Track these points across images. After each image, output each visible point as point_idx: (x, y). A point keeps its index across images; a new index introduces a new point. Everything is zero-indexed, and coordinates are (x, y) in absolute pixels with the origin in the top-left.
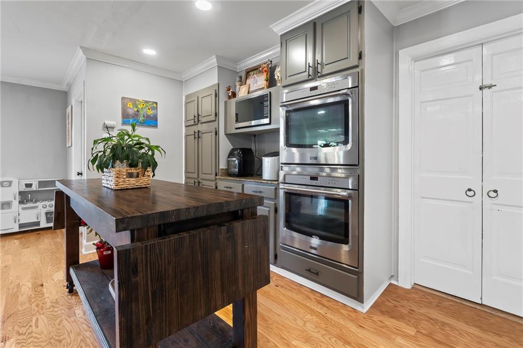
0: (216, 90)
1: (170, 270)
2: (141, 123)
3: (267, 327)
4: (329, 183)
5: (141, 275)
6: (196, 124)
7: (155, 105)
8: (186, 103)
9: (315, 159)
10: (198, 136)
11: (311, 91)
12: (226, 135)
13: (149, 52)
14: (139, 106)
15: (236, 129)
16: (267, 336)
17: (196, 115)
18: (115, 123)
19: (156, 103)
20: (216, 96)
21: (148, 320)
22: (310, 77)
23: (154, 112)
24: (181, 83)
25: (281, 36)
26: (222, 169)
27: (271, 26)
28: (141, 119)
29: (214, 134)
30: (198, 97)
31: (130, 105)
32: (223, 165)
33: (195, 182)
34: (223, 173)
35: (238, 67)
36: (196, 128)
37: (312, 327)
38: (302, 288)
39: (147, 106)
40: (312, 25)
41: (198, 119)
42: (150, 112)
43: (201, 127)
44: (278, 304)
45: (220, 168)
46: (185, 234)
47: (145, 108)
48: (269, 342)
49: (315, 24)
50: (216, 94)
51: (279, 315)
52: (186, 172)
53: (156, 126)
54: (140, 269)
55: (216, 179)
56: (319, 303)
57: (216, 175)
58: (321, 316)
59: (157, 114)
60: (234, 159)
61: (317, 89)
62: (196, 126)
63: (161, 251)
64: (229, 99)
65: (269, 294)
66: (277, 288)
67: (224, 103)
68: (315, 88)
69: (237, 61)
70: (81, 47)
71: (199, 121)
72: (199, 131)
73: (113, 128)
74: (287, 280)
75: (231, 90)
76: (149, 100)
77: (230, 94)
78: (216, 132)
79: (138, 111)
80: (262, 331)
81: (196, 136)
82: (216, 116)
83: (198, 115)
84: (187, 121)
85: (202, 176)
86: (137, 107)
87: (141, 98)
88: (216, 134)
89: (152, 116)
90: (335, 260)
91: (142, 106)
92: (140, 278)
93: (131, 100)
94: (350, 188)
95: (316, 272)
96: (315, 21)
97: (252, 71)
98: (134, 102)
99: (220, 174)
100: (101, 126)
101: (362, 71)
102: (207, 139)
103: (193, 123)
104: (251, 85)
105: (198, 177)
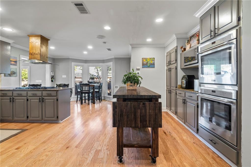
0: (176, 49)
1: (125, 110)
2: (148, 66)
3: (177, 154)
4: (221, 94)
5: (117, 109)
6: (169, 65)
7: (154, 59)
8: (167, 56)
9: (214, 81)
10: (170, 70)
11: (212, 44)
12: (181, 69)
13: (149, 40)
14: (148, 60)
15: (185, 66)
16: (174, 156)
17: (169, 61)
18: (140, 67)
19: (154, 58)
20: (176, 52)
21: (119, 121)
22: (212, 37)
23: (153, 62)
24: (165, 48)
25: (200, 18)
26: (179, 85)
27: (194, 15)
28: (148, 65)
29: (175, 69)
30: (170, 53)
31: (145, 60)
32: (179, 83)
33: (169, 90)
34: (180, 87)
35: (188, 35)
36: (169, 67)
37: (199, 164)
38: (208, 149)
39: (151, 60)
40: (213, 8)
41: (170, 62)
42: (152, 62)
43: (171, 66)
44: (189, 149)
45: (178, 84)
46: (129, 102)
47: (150, 61)
48: (174, 158)
49: (215, 7)
50: (176, 51)
51: (186, 152)
52: (167, 86)
53: (154, 67)
54: (117, 108)
55: (176, 89)
56: (213, 158)
57: (176, 88)
58: (209, 163)
59: (154, 62)
60: (184, 80)
61: (215, 43)
62: (169, 66)
63: (122, 104)
64: (182, 52)
65: (187, 144)
66: (194, 144)
67: (180, 54)
68: (214, 43)
69: (187, 33)
70: (130, 44)
71: (170, 63)
72: (170, 68)
73: (139, 69)
74: (202, 143)
75: (183, 48)
76: (151, 57)
77: (183, 50)
78: (176, 68)
79: (147, 62)
80: (174, 154)
81: (169, 70)
82: (176, 61)
83: (170, 61)
84: (167, 64)
85: (171, 88)
86: (147, 61)
87: (148, 57)
88: (176, 69)
89: (152, 63)
90: (225, 138)
91: (149, 60)
92: (117, 110)
93: (145, 58)
94: (233, 98)
95: (214, 142)
96: (215, 6)
97: (192, 37)
98: (146, 59)
99: (178, 87)
100: (136, 69)
101: (240, 28)
102: (173, 71)
103: (168, 65)
104: (192, 44)
105: (170, 88)
